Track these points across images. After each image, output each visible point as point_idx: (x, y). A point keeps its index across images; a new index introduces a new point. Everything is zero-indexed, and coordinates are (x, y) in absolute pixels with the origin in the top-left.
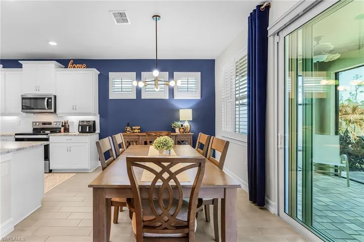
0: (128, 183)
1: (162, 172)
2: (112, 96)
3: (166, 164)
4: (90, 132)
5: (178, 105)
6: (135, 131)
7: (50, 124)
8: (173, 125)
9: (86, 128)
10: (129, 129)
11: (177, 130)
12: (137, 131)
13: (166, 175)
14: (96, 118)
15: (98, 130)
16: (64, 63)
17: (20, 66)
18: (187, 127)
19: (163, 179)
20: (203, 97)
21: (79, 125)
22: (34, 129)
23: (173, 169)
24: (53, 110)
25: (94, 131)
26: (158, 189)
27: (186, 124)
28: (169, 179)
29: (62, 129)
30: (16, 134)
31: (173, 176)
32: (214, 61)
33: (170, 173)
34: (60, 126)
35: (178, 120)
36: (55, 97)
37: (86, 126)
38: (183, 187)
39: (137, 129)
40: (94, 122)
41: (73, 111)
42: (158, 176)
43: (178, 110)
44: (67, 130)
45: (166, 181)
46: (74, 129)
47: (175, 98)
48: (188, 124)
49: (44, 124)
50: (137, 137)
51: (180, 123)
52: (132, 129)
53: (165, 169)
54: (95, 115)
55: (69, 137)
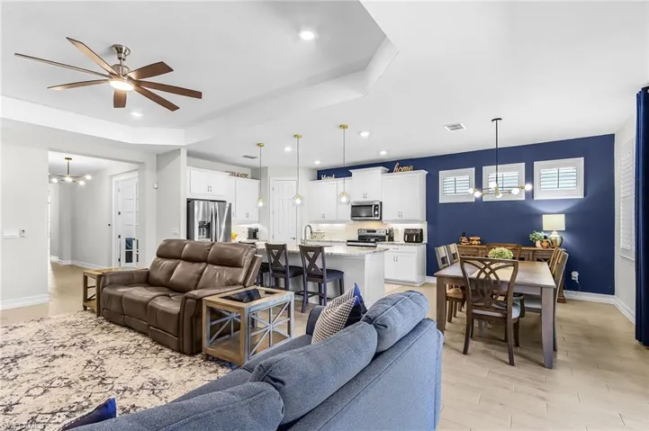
0: (461, 275)
1: (485, 268)
2: (442, 200)
3: (487, 263)
4: (416, 242)
5: (541, 208)
6: (473, 242)
7: (375, 231)
8: (532, 236)
9: (412, 237)
10: (464, 239)
11: (538, 244)
12: (477, 243)
13: (487, 270)
14: (423, 226)
15: (425, 241)
16: (390, 166)
17: (350, 175)
18: (556, 241)
19: (485, 273)
20: (588, 195)
21: (405, 234)
22: (360, 237)
23: (493, 266)
24: (378, 218)
25: (422, 240)
26: (482, 281)
27: (555, 236)
28: (490, 273)
29: (387, 237)
30: (348, 241)
31: (492, 271)
32: (612, 136)
33: (490, 268)
34: (384, 234)
35: (540, 230)
36: (381, 203)
37: (413, 235)
38: (502, 282)
39: (475, 240)
40: (422, 230)
41: (398, 218)
42: (483, 270)
43: (539, 216)
44: (391, 239)
45: (488, 275)
46: (399, 237)
47: (535, 199)
48: (558, 236)
49: (369, 231)
50: (475, 250)
51: (542, 234)
52: (469, 240)
53: (487, 266)
54: (422, 222)
55: (396, 247)
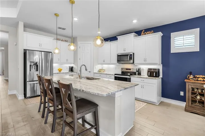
4: (156, 76)
6: (199, 79)
7: (130, 69)
10: (191, 77)
14: (160, 67)
15: (161, 76)
17: (117, 39)
21: (148, 72)
22: (122, 72)
25: (159, 76)
29: (137, 73)
30: (115, 74)
34: (135, 71)
36: (134, 54)
37: (153, 72)
39: (201, 78)
40: (159, 69)
41: (144, 62)
44: (139, 74)
46: (144, 74)
49: (127, 69)
52: (195, 77)
54: (159, 65)
55: (143, 79)
